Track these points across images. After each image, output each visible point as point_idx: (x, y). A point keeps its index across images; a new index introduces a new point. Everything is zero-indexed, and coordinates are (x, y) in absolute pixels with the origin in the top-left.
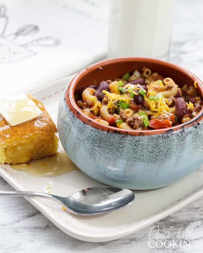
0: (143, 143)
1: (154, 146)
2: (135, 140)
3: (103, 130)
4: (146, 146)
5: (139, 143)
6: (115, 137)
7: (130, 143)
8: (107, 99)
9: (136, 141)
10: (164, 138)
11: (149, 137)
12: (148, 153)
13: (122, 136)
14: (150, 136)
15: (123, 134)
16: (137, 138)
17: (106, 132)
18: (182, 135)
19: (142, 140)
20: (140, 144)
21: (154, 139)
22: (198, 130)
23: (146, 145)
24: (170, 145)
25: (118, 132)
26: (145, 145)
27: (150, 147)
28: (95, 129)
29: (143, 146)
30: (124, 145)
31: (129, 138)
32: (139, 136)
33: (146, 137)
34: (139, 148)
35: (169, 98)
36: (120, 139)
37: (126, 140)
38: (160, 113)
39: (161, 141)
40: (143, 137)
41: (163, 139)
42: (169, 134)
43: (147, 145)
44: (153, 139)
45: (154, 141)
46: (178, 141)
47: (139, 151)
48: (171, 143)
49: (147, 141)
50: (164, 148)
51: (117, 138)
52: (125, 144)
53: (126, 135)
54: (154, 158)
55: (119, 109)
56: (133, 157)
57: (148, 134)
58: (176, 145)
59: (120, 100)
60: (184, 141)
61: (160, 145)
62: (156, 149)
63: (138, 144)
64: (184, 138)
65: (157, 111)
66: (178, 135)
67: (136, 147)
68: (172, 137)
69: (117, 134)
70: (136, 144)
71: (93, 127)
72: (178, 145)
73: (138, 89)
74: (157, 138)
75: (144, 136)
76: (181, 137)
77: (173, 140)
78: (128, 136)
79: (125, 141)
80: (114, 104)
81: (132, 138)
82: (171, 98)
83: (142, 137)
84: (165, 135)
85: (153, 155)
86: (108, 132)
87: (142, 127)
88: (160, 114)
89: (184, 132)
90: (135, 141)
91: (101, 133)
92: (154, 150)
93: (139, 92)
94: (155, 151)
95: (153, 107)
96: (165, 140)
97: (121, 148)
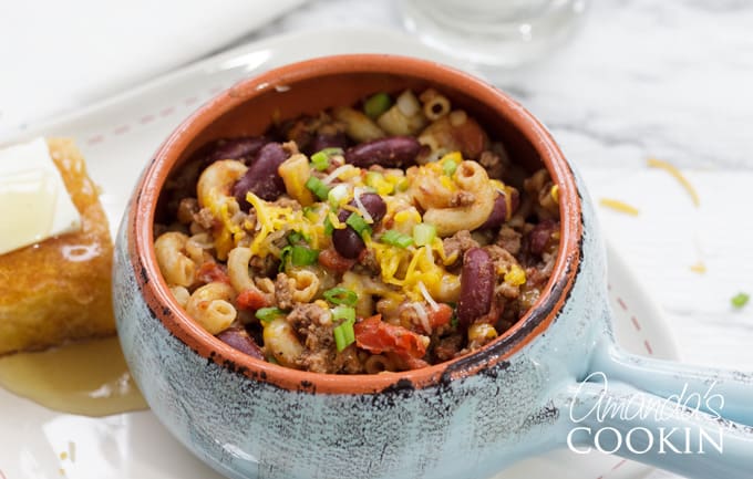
0: (309, 414)
1: (345, 427)
2: (287, 401)
3: (196, 352)
4: (318, 425)
5: (297, 413)
6: (229, 383)
7: (270, 407)
8: (256, 222)
9: (289, 406)
10: (379, 408)
11: (330, 399)
12: (323, 443)
13: (248, 382)
14: (334, 396)
15: (253, 380)
16: (292, 397)
17: (204, 361)
18: (441, 401)
19: (307, 405)
20: (299, 416)
21: (346, 407)
22: (499, 385)
23: (317, 422)
24: (395, 427)
25: (236, 369)
26: (314, 419)
27: (332, 427)
28: (176, 341)
29: (309, 424)
30: (253, 410)
31: (268, 393)
32: (298, 393)
33: (320, 398)
34: (298, 427)
35: (454, 238)
36: (243, 391)
37: (259, 398)
38: (409, 293)
39: (368, 415)
40: (312, 397)
41: (376, 408)
42: (394, 397)
43: (321, 421)
44: (343, 405)
45: (345, 413)
46: (426, 418)
47: (298, 434)
48: (399, 423)
49: (323, 409)
50: (376, 434)
51: (233, 387)
52: (255, 407)
53: (259, 382)
54: (342, 460)
55: (285, 262)
56: (278, 446)
57: (329, 390)
58: (417, 427)
59: (297, 229)
60: (446, 418)
61: (362, 427)
62: (350, 436)
63: (295, 416)
64: (447, 409)
65: (401, 287)
66: (426, 400)
67: (287, 422)
68: (406, 406)
69: (233, 374)
70: (288, 414)
71: (171, 334)
72: (423, 430)
73: (350, 208)
74: (354, 406)
75: (314, 394)
76: (437, 406)
77: (409, 413)
78: (266, 386)
79: (255, 399)
80: (273, 242)
81: (276, 394)
82: (457, 240)
83: (307, 397)
84: (381, 397)
85: (342, 450)
86: (211, 361)
87: (329, 347)
88: (408, 299)
89: (449, 393)
90: (286, 406)
91: (192, 359)
92: (344, 438)
93: (350, 221)
94: (345, 441)
95: (389, 270)
96: (381, 414)
97: (246, 415)
